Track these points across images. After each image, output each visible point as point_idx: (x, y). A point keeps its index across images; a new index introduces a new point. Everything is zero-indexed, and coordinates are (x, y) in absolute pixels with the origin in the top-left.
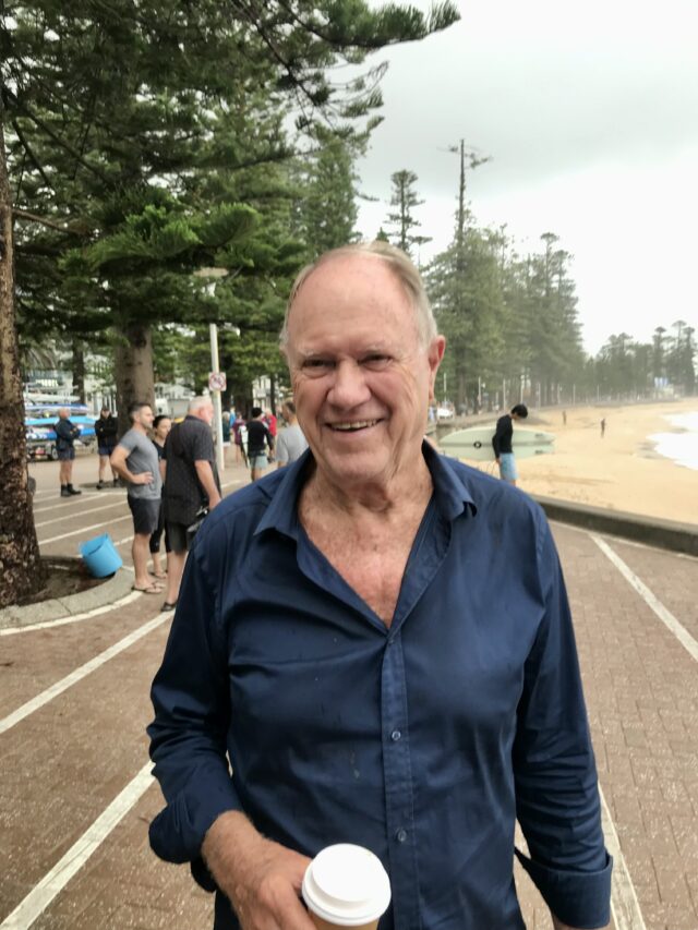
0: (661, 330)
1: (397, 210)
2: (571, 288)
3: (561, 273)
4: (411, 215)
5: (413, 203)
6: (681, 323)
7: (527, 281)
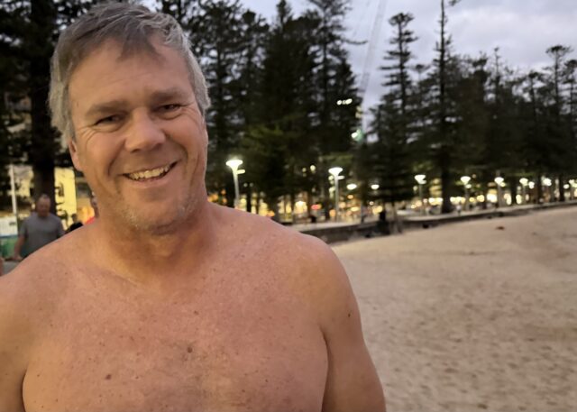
1: (395, 47)
3: (573, 81)
4: (409, 50)
5: (409, 40)
7: (531, 92)
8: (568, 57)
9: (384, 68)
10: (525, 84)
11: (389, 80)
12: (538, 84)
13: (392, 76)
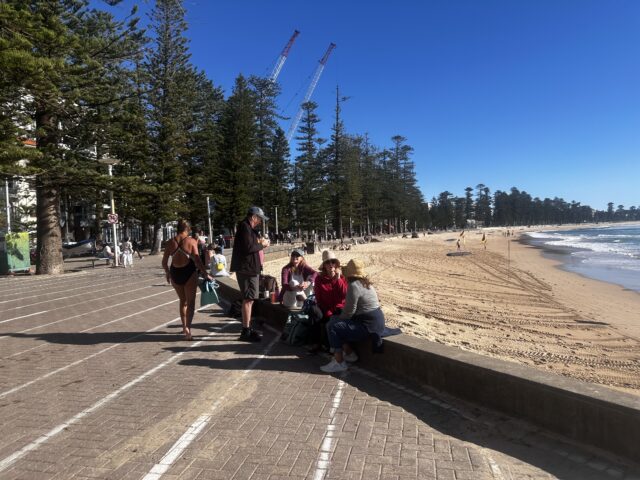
0: (469, 189)
1: (304, 125)
2: (412, 167)
3: (406, 159)
4: (314, 128)
5: (315, 121)
6: (481, 185)
7: (384, 163)
8: (403, 144)
9: (298, 138)
10: (381, 159)
11: (301, 147)
12: (388, 159)
13: (303, 144)
